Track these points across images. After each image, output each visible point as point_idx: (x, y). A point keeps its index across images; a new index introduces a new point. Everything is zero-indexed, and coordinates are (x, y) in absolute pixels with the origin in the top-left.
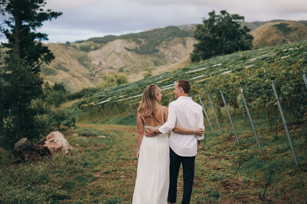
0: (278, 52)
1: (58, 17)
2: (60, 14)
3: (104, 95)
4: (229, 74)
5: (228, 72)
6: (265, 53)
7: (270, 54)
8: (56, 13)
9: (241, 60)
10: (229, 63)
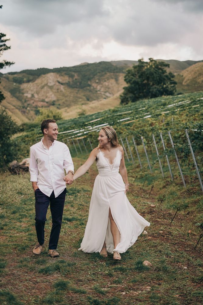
0: (192, 100)
1: (11, 65)
2: (12, 63)
5: (150, 116)
6: (182, 101)
7: (185, 101)
8: (10, 62)
9: (161, 105)
10: (152, 108)
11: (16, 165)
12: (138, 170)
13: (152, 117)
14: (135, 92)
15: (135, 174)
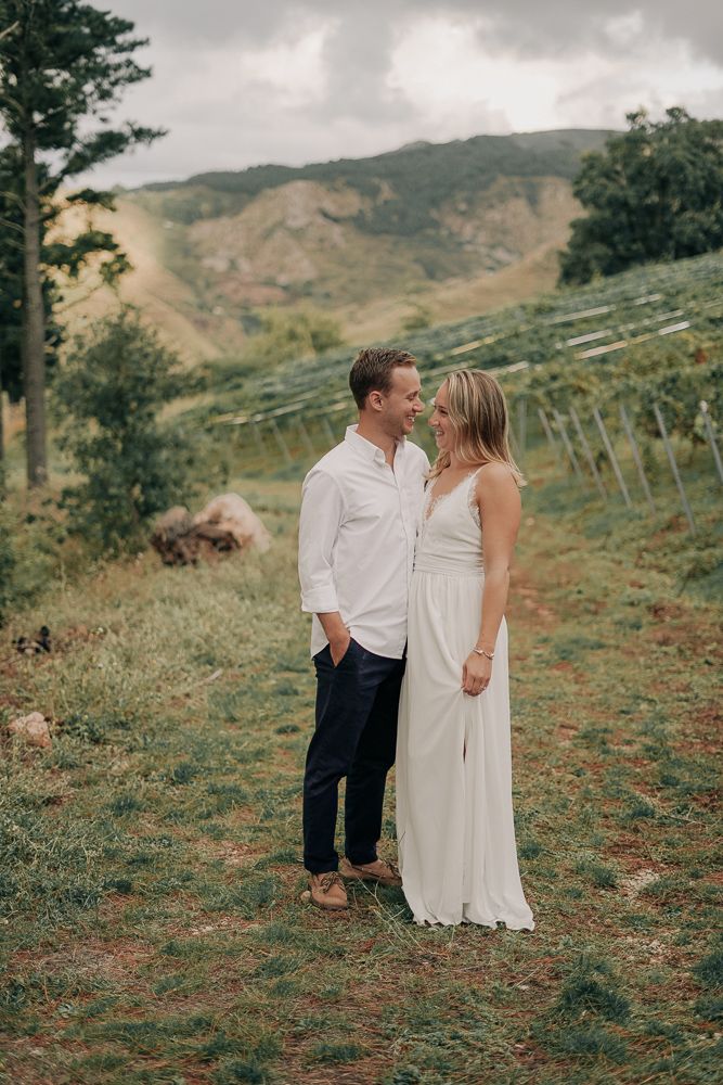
1: (155, 142)
2: (159, 134)
3: (279, 388)
4: (684, 335)
5: (684, 325)
8: (149, 130)
10: (688, 295)
11: (183, 525)
12: (674, 538)
13: (696, 327)
14: (617, 238)
15: (665, 555)
